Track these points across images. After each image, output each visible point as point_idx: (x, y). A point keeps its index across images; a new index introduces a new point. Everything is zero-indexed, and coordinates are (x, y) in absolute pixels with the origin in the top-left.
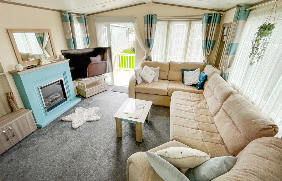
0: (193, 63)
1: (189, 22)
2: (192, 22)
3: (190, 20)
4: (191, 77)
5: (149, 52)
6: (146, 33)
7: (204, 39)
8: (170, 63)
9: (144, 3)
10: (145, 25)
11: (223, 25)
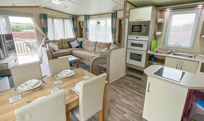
1: (62, 19)
5: (47, 35)
6: (44, 24)
7: (73, 27)
8: (61, 39)
9: (38, 7)
10: (41, 19)
11: (79, 21)
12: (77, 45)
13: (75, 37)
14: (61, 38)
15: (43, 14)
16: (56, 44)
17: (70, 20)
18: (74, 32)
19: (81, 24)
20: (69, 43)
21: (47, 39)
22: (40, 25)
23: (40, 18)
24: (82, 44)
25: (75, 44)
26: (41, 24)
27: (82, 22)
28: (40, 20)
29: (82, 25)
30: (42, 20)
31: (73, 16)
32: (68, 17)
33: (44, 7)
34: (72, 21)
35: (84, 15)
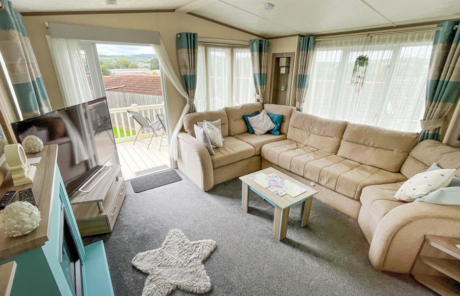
0: (251, 104)
1: (230, 49)
2: (234, 49)
3: (232, 47)
4: (263, 122)
5: (193, 97)
6: (188, 64)
7: (257, 72)
8: (226, 109)
9: (173, 10)
10: (180, 51)
11: (274, 55)
12: (271, 125)
13: (258, 101)
14: (227, 106)
15: (187, 34)
16: (216, 126)
17: (252, 51)
18: (256, 87)
19: (283, 62)
20: (245, 119)
21: (192, 110)
22: (177, 68)
23: (179, 46)
24: (285, 125)
25: (261, 122)
26: (179, 67)
27: (289, 59)
28: (177, 53)
29: (288, 67)
30: (184, 54)
31: (260, 39)
32: (248, 44)
33: (190, 10)
34: (256, 54)
35: (301, 36)
